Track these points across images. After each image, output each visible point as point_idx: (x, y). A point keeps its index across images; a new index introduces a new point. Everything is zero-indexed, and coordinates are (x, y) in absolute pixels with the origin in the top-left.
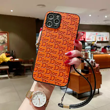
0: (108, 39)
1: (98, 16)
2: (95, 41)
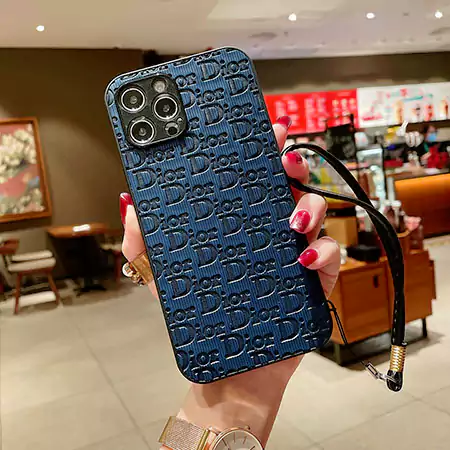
1: (406, 14)
2: (400, 125)
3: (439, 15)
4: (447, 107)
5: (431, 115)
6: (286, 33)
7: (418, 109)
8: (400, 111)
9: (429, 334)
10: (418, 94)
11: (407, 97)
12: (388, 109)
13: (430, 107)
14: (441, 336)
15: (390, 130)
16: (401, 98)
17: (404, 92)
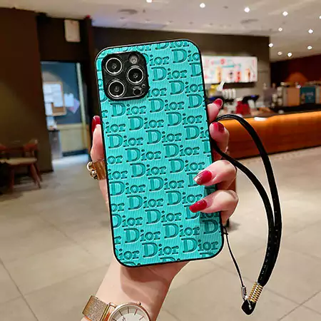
0: (254, 76)
1: (226, 7)
2: (219, 84)
3: (247, 10)
4: (249, 74)
5: (239, 78)
6: (144, 11)
7: (231, 74)
8: (220, 74)
9: (231, 224)
10: (231, 63)
11: (225, 65)
12: (212, 72)
13: (239, 73)
14: (238, 225)
15: (213, 87)
16: (221, 65)
17: (223, 62)
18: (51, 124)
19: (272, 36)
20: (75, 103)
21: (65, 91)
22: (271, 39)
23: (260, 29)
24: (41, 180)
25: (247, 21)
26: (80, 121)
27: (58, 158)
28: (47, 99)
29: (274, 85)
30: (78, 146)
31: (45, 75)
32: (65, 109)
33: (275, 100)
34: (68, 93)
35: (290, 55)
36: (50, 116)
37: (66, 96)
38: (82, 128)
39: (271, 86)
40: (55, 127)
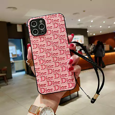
0: (83, 42)
18: (12, 60)
19: (88, 29)
20: (20, 53)
21: (17, 49)
22: (88, 30)
23: (84, 26)
24: (8, 82)
25: (79, 24)
26: (22, 59)
27: (14, 73)
28: (10, 52)
29: (90, 45)
30: (21, 68)
31: (10, 43)
32: (17, 55)
33: (91, 50)
34: (18, 49)
35: (94, 34)
36: (11, 58)
37: (17, 50)
38: (23, 62)
39: (89, 45)
40: (13, 62)
